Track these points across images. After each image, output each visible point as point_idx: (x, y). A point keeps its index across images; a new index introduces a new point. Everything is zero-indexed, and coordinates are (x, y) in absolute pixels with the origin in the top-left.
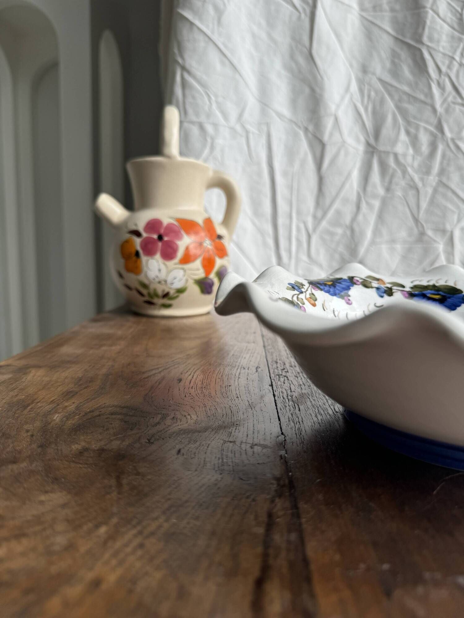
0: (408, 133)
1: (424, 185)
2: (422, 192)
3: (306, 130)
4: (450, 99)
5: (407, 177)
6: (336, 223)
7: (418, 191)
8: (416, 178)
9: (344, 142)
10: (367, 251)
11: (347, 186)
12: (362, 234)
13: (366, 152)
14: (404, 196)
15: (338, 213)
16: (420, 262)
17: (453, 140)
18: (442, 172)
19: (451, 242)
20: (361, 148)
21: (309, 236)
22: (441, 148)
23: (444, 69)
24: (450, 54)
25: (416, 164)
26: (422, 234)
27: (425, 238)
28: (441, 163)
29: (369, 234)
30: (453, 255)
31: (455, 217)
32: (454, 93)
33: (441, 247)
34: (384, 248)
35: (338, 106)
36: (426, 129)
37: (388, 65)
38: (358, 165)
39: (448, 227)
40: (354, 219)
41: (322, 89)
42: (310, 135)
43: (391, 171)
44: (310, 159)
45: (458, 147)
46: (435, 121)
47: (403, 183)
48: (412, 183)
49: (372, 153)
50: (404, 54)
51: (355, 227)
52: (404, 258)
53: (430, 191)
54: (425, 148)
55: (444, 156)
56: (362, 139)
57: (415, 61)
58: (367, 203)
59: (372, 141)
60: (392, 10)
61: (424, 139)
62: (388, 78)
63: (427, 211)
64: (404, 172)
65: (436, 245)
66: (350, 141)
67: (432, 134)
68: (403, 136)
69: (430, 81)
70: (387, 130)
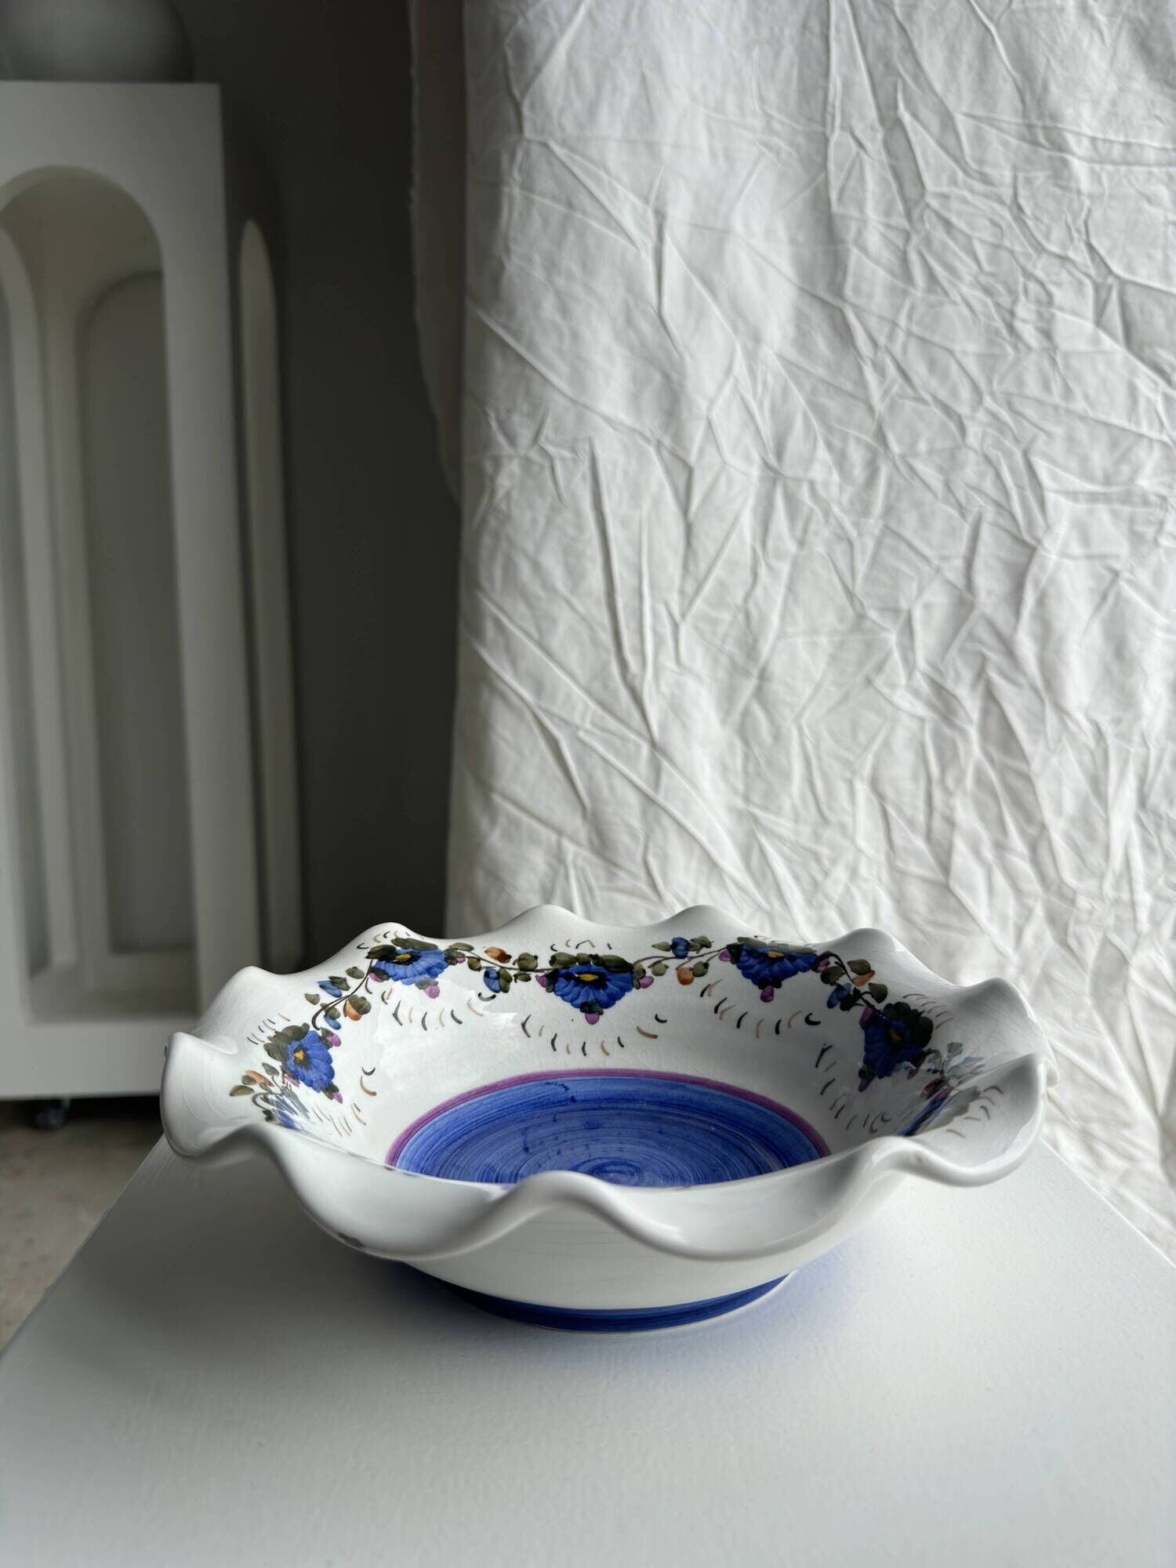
0: (829, 446)
1: (860, 535)
2: (857, 545)
3: (659, 445)
4: (895, 389)
5: (833, 520)
6: (719, 602)
7: (851, 544)
8: (847, 523)
9: (724, 463)
10: (773, 650)
11: (734, 537)
12: (764, 619)
13: (762, 479)
14: (829, 555)
15: (721, 584)
16: (860, 665)
17: (903, 457)
18: (889, 510)
19: (908, 629)
20: (755, 472)
21: (676, 627)
22: (884, 471)
23: (882, 340)
24: (889, 317)
25: (845, 499)
26: (861, 617)
27: (867, 624)
28: (887, 495)
29: (775, 620)
30: (912, 649)
31: (914, 586)
32: (900, 380)
33: (892, 638)
34: (800, 642)
35: (712, 402)
36: (858, 440)
37: (791, 331)
38: (751, 501)
39: (904, 604)
40: (748, 596)
41: (682, 373)
42: (665, 454)
43: (805, 511)
44: (668, 494)
45: (912, 470)
46: (872, 427)
47: (826, 532)
48: (839, 531)
49: (774, 482)
50: (817, 316)
51: (751, 606)
52: (833, 659)
53: (870, 544)
54: (859, 473)
55: (890, 484)
56: (756, 456)
57: (834, 327)
58: (770, 567)
59: (772, 460)
60: (793, 241)
61: (857, 456)
62: (792, 354)
63: (867, 577)
64: (827, 513)
65: (884, 635)
66: (735, 461)
67: (869, 447)
68: (822, 453)
69: (862, 363)
70: (796, 443)
